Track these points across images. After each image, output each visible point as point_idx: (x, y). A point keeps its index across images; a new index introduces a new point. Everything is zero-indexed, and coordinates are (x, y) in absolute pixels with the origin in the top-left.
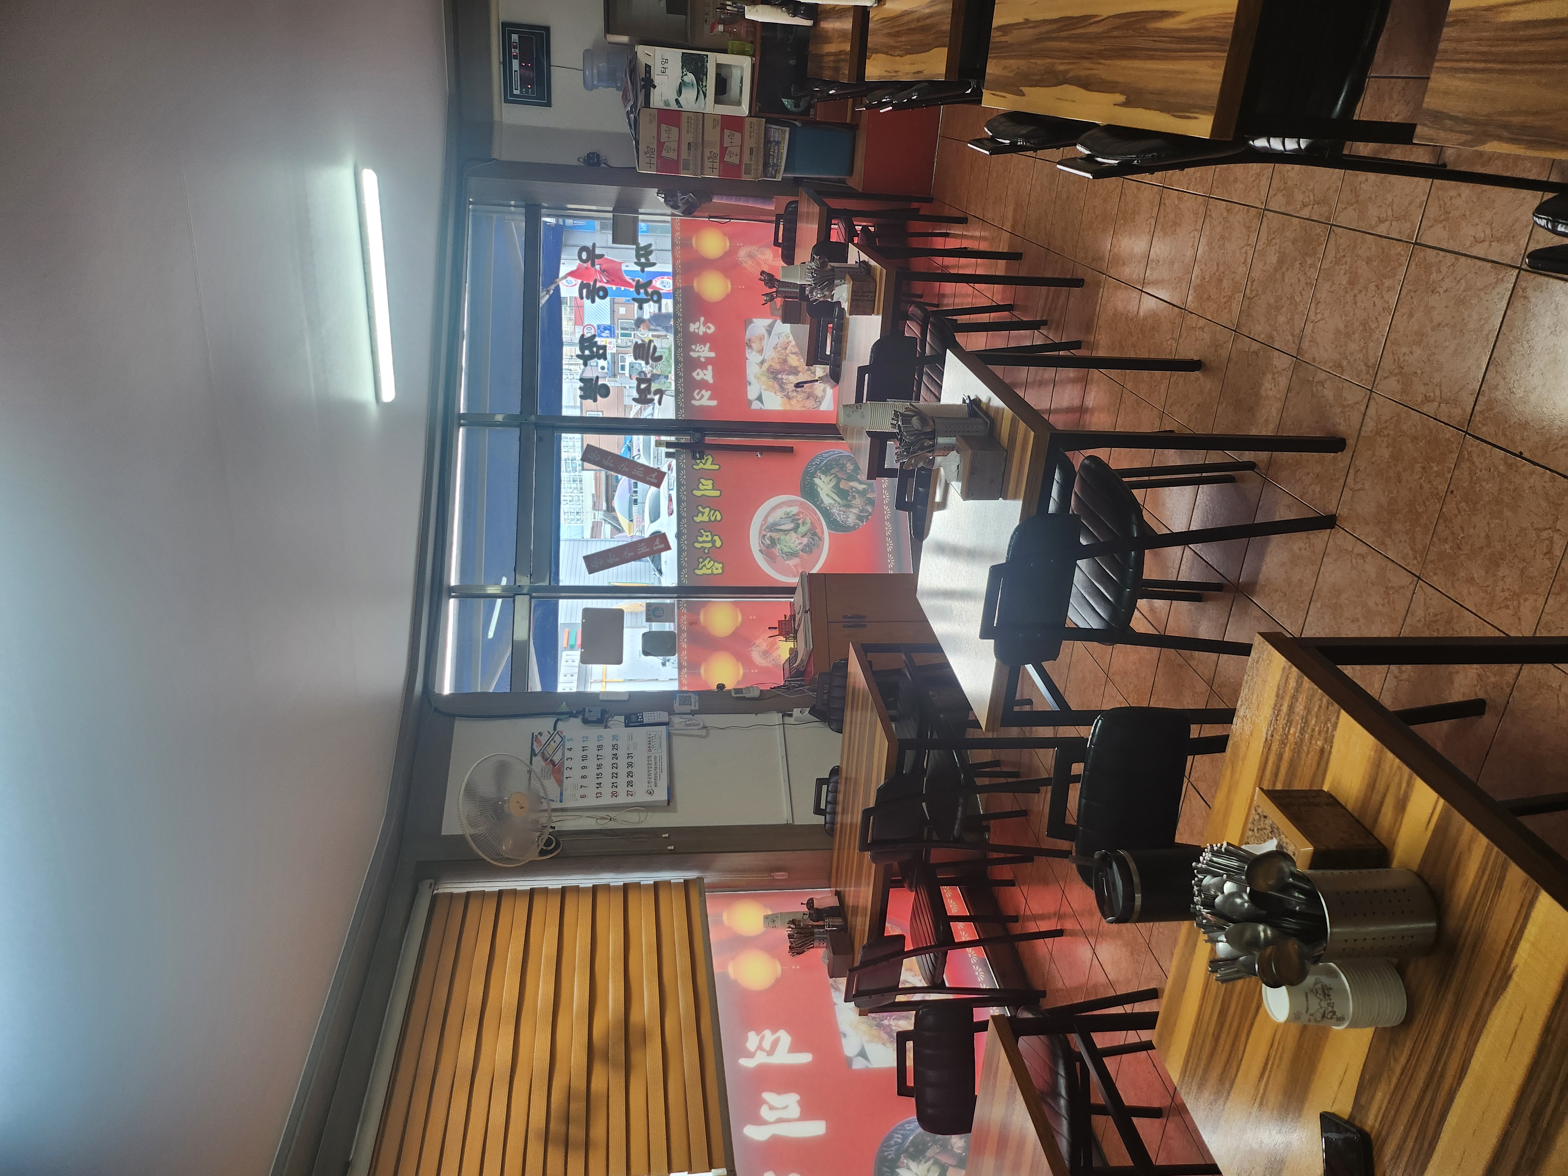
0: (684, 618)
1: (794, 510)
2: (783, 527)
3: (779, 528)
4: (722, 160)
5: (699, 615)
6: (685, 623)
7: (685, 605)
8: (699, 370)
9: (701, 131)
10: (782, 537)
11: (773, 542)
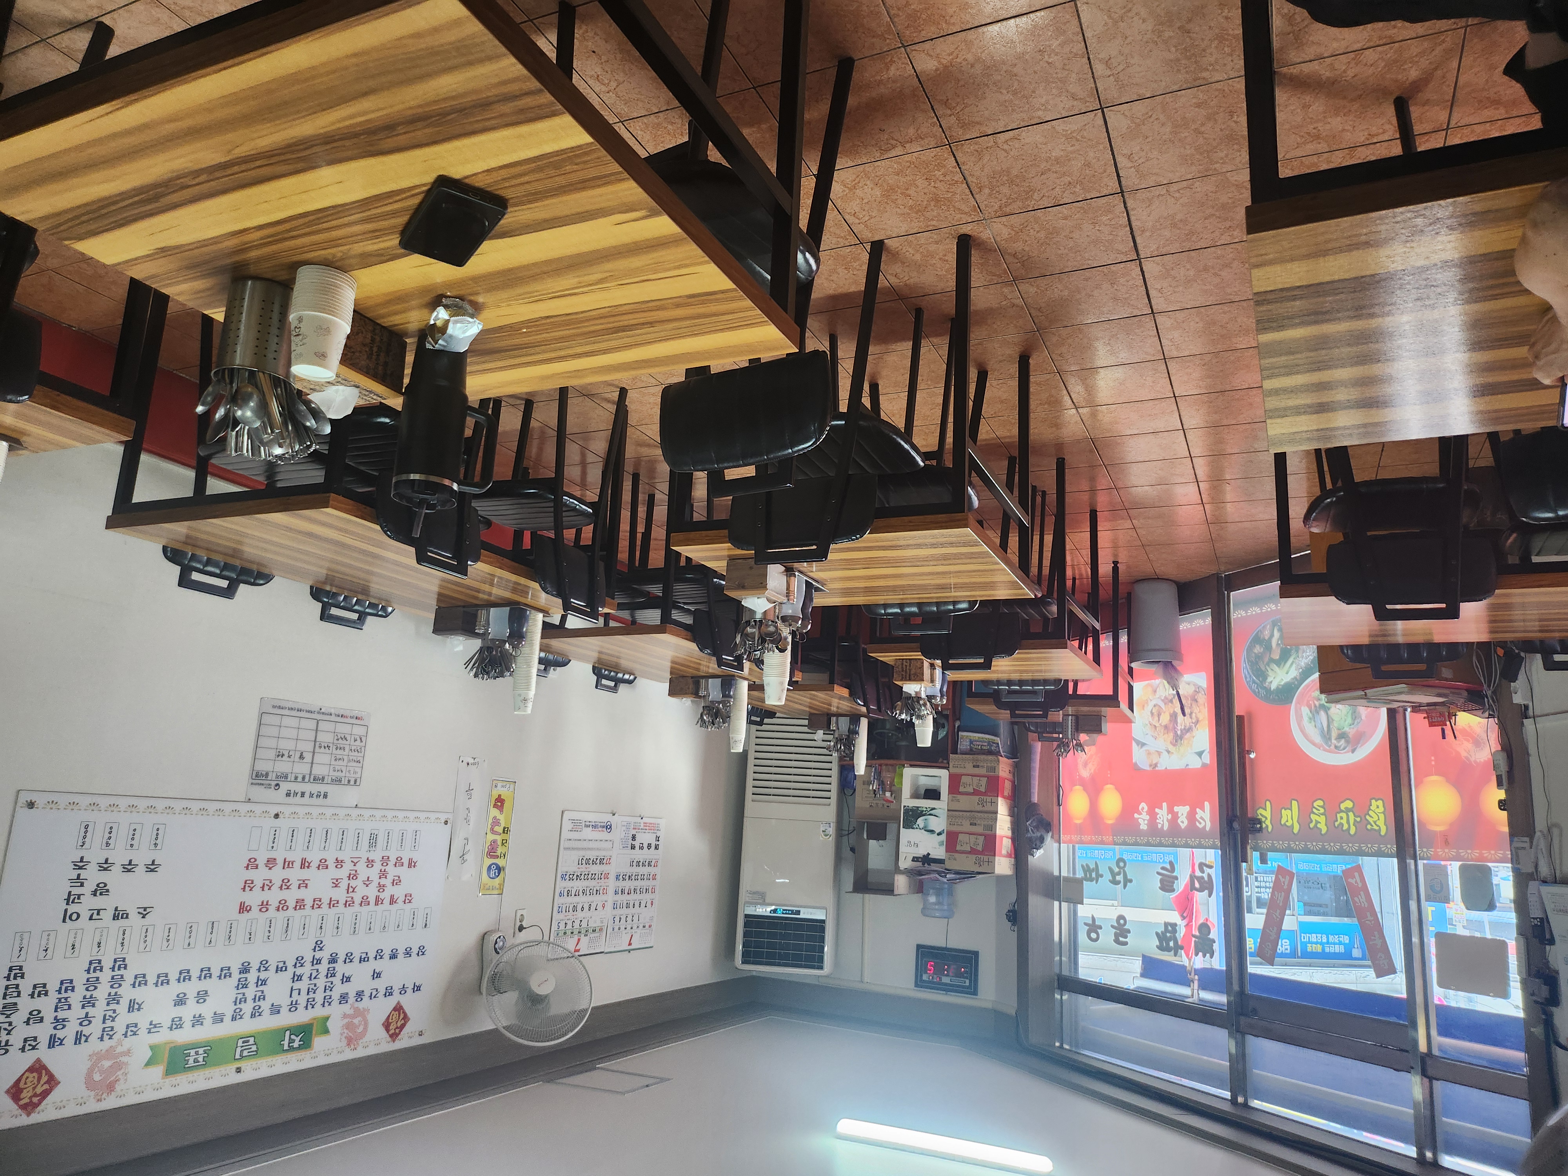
0: (1440, 852)
1: (1305, 711)
2: (1325, 726)
3: (1326, 729)
4: (985, 794)
5: (1435, 832)
6: (1446, 850)
7: (1425, 850)
8: (1179, 821)
9: (961, 813)
10: (1336, 724)
11: (1342, 736)
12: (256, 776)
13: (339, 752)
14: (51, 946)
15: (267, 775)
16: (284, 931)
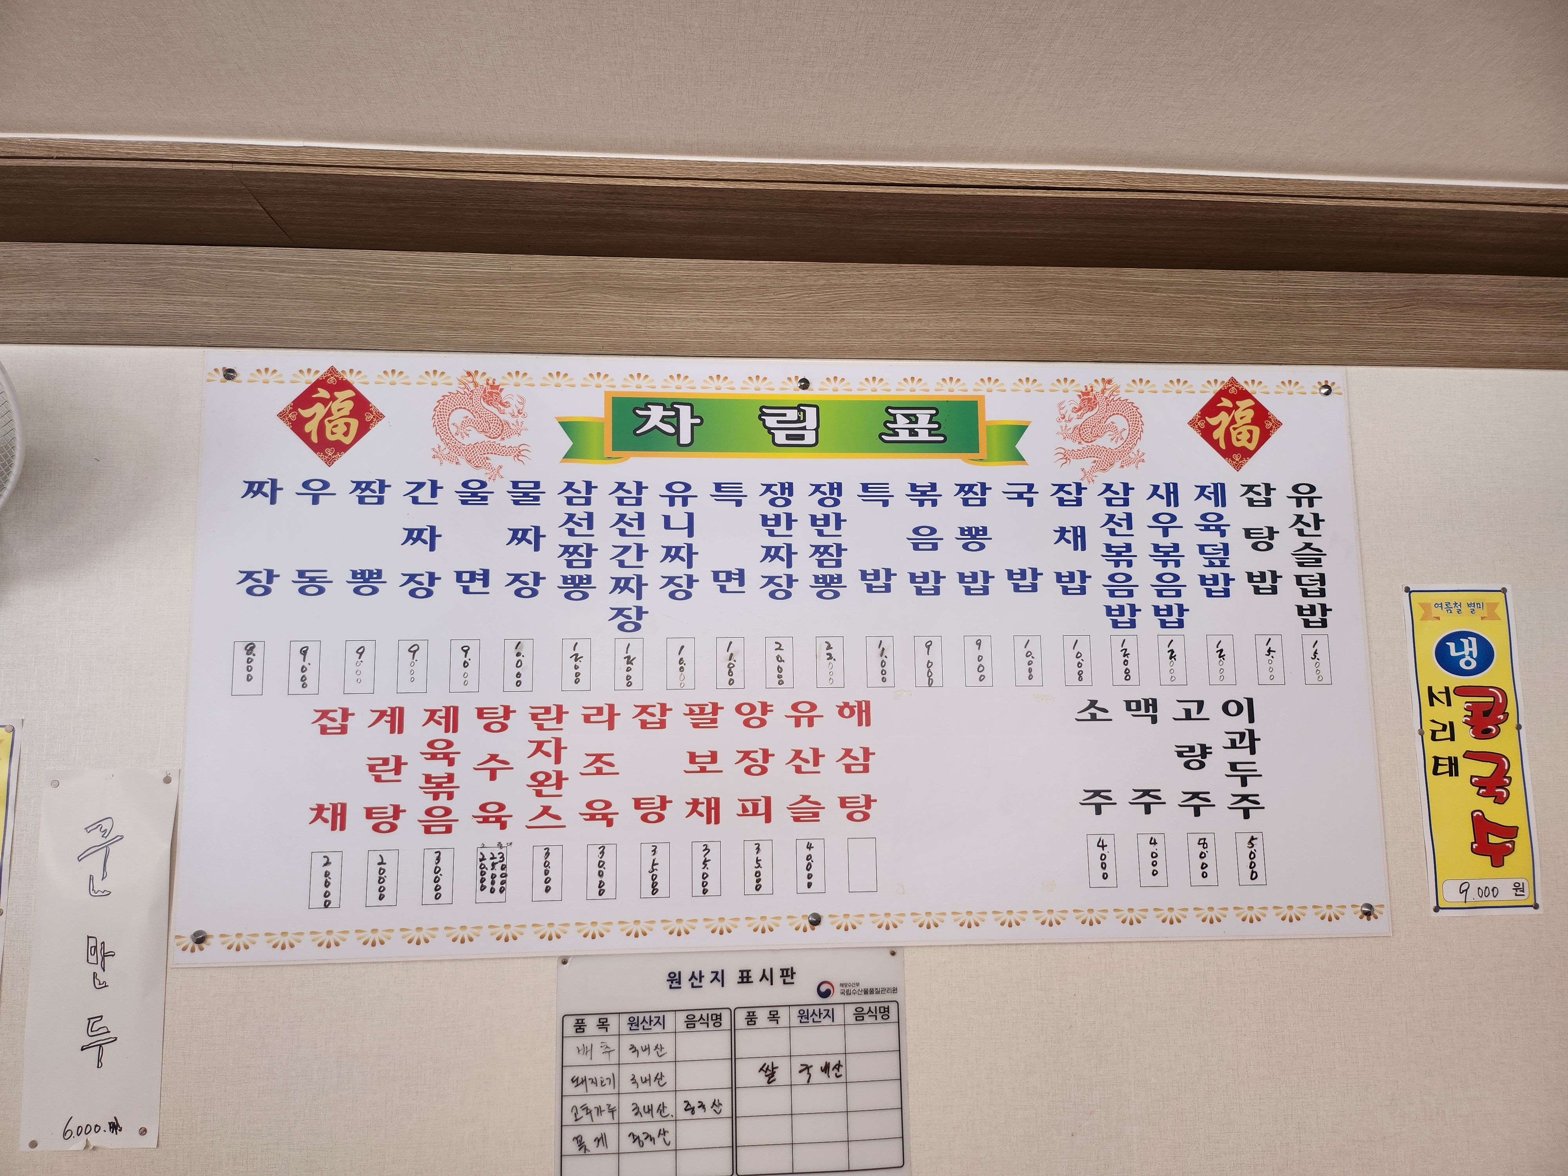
12: (887, 1010)
13: (655, 1100)
14: (1264, 659)
15: (859, 1016)
16: (738, 658)
